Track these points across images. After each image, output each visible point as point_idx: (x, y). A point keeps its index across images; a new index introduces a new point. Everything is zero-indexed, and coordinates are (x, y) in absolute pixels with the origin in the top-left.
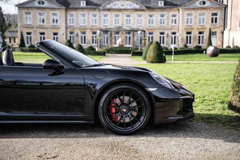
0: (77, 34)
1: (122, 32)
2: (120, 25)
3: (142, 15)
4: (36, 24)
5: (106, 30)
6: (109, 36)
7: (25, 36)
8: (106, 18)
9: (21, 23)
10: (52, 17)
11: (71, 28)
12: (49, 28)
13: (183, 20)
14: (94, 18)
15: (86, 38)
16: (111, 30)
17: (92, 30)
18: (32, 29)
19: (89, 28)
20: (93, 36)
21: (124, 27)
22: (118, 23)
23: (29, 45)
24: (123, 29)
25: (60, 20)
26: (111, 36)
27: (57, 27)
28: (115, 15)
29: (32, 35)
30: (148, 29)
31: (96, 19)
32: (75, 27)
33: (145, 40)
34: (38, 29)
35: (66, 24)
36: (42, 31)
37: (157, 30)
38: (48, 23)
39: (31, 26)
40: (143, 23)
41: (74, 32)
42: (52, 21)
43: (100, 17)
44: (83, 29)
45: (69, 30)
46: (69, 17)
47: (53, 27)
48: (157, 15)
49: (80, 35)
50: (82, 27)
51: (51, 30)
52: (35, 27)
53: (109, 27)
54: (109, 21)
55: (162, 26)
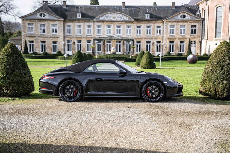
0: (74, 42)
1: (113, 41)
2: (112, 34)
3: (131, 26)
4: (38, 34)
5: (99, 39)
6: (102, 44)
7: (28, 44)
8: (99, 29)
9: (24, 33)
10: (52, 28)
11: (69, 37)
12: (49, 37)
13: (167, 31)
14: (89, 28)
15: (82, 46)
16: (104, 39)
17: (87, 39)
18: (34, 38)
19: (84, 37)
20: (88, 44)
21: (115, 37)
22: (110, 33)
23: (32, 52)
24: (114, 38)
25: (59, 30)
26: (104, 44)
27: (56, 36)
28: (107, 26)
29: (34, 43)
30: (136, 39)
31: (90, 30)
32: (72, 36)
33: (134, 48)
34: (39, 38)
35: (64, 33)
36: (43, 39)
37: (144, 39)
38: (49, 33)
39: (34, 36)
40: (132, 33)
41: (71, 41)
42: (51, 31)
43: (94, 27)
44: (79, 38)
45: (66, 39)
46: (66, 28)
47: (53, 36)
48: (144, 26)
49: (76, 43)
50: (78, 37)
51: (51, 39)
52: (37, 36)
53: (102, 36)
54: (102, 31)
55: (148, 36)
